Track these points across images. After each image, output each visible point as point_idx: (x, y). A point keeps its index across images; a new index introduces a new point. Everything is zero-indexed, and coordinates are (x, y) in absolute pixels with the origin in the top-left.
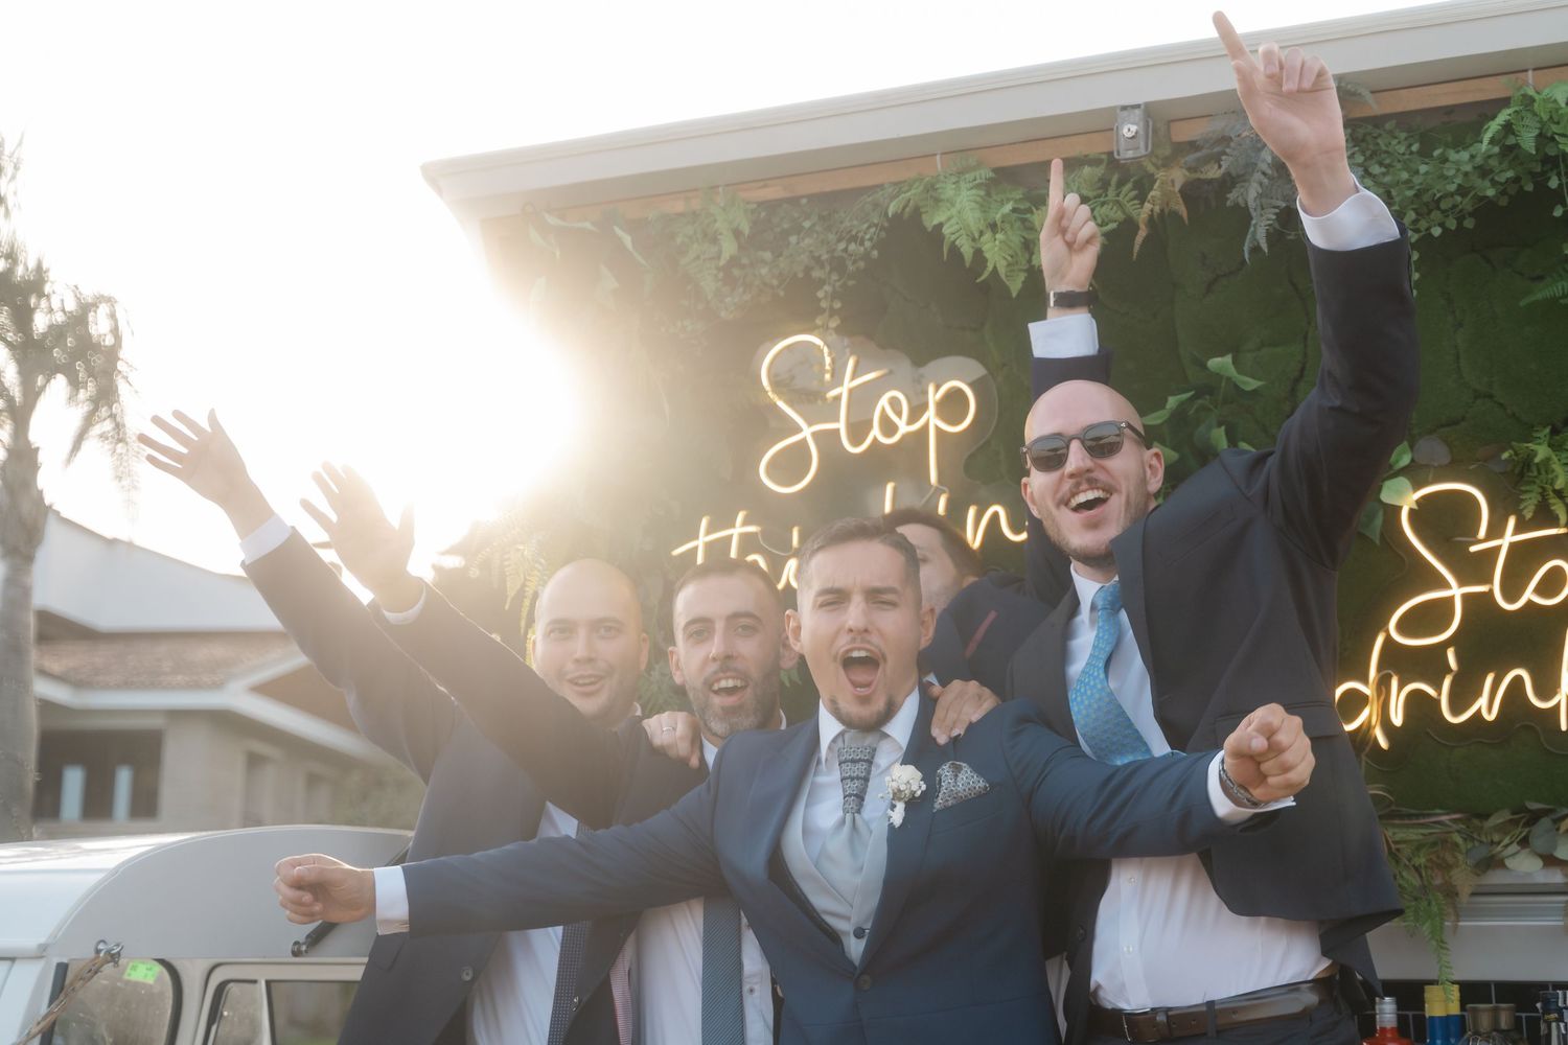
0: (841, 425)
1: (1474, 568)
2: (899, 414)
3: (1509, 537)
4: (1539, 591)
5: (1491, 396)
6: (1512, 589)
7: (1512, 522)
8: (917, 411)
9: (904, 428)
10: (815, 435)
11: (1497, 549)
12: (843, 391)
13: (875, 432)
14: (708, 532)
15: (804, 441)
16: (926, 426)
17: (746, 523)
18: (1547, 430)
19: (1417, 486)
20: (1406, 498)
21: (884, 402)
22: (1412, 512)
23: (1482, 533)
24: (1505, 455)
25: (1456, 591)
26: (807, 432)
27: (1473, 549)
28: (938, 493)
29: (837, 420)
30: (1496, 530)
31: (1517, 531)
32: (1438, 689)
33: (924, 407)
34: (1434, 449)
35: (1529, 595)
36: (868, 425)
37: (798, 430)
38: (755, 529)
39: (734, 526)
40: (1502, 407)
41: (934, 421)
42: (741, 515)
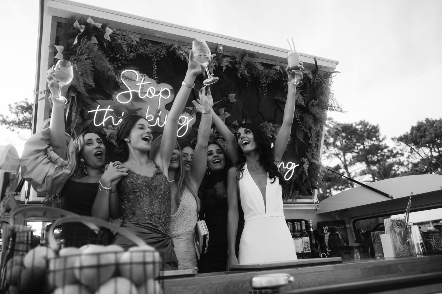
0: (139, 92)
2: (153, 92)
5: (261, 114)
8: (157, 93)
9: (154, 95)
10: (133, 92)
12: (141, 84)
13: (147, 95)
14: (99, 109)
15: (129, 93)
16: (159, 96)
17: (110, 108)
18: (267, 121)
21: (150, 89)
24: (261, 124)
26: (130, 91)
28: (159, 111)
33: (159, 92)
36: (146, 93)
37: (128, 90)
38: (112, 110)
39: (107, 108)
40: (262, 116)
41: (161, 95)
42: (109, 106)
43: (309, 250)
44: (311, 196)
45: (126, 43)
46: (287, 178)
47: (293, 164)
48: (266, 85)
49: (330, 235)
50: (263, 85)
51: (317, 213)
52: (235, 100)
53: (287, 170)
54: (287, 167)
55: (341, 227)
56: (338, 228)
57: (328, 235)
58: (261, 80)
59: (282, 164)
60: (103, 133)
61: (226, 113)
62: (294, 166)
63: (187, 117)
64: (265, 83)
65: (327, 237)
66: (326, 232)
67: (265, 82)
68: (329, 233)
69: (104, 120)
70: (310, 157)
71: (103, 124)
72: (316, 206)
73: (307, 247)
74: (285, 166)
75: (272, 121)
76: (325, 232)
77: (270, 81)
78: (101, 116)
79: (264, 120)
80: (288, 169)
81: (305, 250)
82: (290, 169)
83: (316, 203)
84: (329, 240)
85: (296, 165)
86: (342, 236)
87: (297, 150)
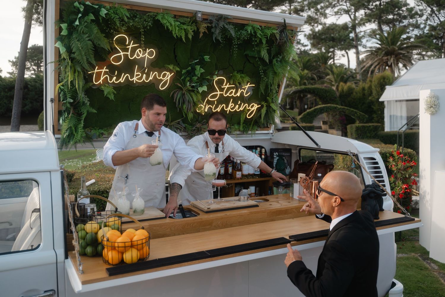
0: (129, 53)
1: (222, 90)
2: (141, 53)
3: (228, 86)
4: (229, 94)
5: (232, 66)
6: (226, 94)
7: (228, 84)
8: (144, 53)
9: (141, 56)
10: (123, 54)
11: (225, 87)
12: (130, 47)
13: (135, 56)
14: (97, 70)
15: (121, 55)
16: (145, 56)
17: (105, 69)
19: (217, 77)
20: (216, 79)
21: (138, 50)
22: (216, 80)
23: (224, 85)
24: (231, 75)
25: (219, 93)
27: (222, 87)
28: (146, 69)
29: (128, 52)
30: (226, 85)
31: (229, 85)
32: (213, 107)
33: (146, 53)
34: (221, 72)
35: (228, 94)
36: (134, 54)
37: (121, 53)
38: (108, 70)
39: (103, 69)
40: (233, 68)
41: (147, 55)
42: (105, 67)
43: (259, 172)
44: (268, 128)
45: (118, 17)
46: (249, 116)
47: (255, 105)
48: (237, 46)
49: (278, 159)
50: (235, 47)
51: (272, 141)
52: (209, 60)
53: (249, 110)
54: (250, 108)
55: (288, 154)
56: (285, 154)
57: (276, 159)
58: (233, 42)
59: (246, 106)
60: (101, 89)
61: (201, 69)
62: (256, 107)
63: (169, 73)
64: (236, 45)
65: (275, 161)
66: (276, 157)
67: (236, 43)
68: (278, 158)
69: (102, 79)
70: (270, 100)
71: (100, 82)
72: (271, 136)
73: (257, 170)
74: (249, 107)
75: (241, 71)
76: (274, 157)
77: (241, 42)
78: (99, 75)
79: (234, 71)
80: (251, 109)
81: (256, 172)
82: (253, 109)
83: (271, 133)
84: (277, 163)
85: (258, 106)
86: (287, 161)
87: (260, 95)
